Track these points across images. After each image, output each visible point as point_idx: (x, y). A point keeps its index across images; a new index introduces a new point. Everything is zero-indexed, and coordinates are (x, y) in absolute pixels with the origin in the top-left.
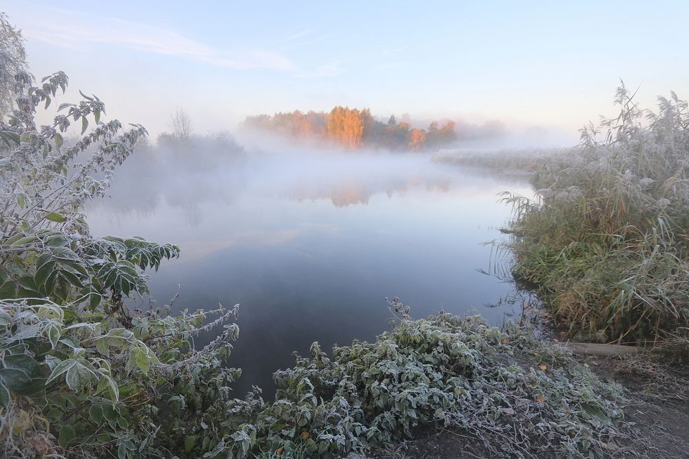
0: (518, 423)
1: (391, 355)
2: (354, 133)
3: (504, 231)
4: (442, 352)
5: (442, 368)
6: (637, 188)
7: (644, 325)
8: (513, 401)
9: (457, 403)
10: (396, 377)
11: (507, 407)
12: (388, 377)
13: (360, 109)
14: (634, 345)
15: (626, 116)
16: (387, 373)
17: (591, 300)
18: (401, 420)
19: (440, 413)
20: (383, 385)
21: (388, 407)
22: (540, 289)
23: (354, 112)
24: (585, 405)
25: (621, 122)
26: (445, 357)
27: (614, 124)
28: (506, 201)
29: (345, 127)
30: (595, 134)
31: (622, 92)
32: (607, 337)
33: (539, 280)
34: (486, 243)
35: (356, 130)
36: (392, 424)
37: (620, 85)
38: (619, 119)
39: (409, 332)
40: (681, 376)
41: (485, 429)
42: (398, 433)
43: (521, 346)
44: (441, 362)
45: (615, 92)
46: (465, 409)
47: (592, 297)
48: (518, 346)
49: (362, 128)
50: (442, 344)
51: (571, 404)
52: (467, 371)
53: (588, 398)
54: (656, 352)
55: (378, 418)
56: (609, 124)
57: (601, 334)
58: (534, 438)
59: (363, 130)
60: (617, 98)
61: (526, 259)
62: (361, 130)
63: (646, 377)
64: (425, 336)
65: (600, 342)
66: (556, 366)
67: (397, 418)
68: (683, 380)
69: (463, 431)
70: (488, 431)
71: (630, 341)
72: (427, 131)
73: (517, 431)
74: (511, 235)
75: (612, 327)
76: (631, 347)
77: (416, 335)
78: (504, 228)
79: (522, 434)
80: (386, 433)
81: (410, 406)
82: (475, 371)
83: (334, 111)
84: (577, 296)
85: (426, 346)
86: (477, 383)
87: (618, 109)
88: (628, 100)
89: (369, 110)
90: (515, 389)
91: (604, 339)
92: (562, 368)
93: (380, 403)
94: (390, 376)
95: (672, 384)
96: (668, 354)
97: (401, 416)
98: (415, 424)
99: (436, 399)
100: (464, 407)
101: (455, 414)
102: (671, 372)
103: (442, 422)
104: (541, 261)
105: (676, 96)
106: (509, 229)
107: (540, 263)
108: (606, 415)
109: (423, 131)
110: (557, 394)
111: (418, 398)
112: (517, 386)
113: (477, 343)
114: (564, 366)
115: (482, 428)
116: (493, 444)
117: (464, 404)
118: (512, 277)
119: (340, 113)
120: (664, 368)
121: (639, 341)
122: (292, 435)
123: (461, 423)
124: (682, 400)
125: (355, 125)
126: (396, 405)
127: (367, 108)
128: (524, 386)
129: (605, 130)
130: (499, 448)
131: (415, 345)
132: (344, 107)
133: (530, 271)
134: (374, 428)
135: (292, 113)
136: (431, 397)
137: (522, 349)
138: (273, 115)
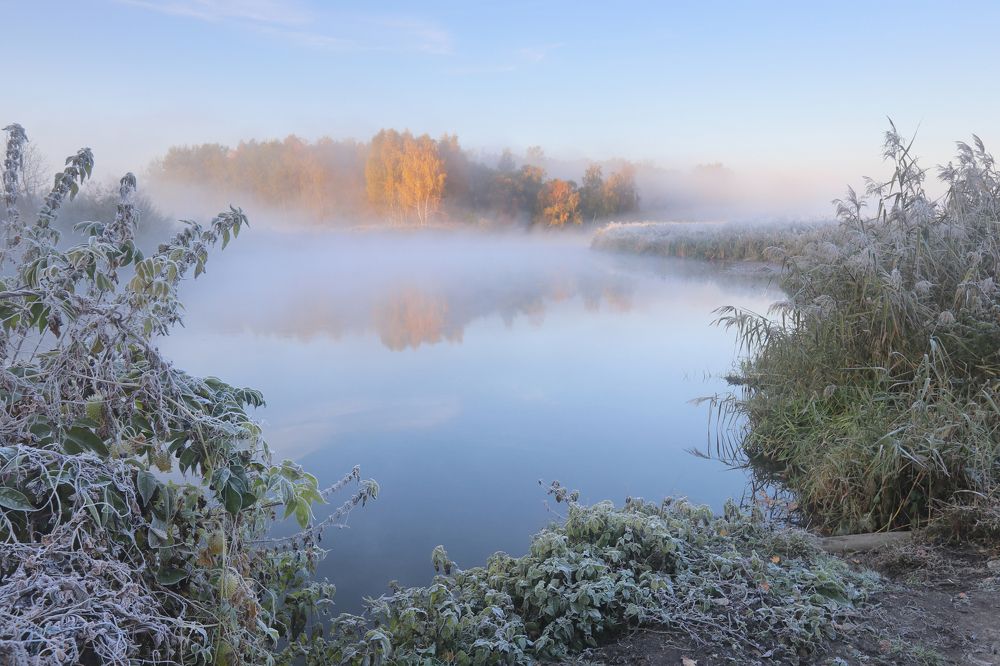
0: (733, 613)
1: (558, 552)
2: (424, 186)
3: (733, 380)
4: (631, 541)
5: (631, 563)
6: (913, 296)
7: (919, 497)
8: (727, 590)
9: (655, 599)
10: (569, 577)
11: (721, 596)
12: (556, 576)
13: (437, 136)
14: (907, 529)
15: (903, 177)
16: (556, 572)
17: (852, 471)
18: (580, 625)
19: (632, 609)
20: (550, 586)
21: (560, 613)
22: (787, 470)
23: (423, 143)
24: (820, 590)
25: (897, 188)
26: (635, 547)
27: (887, 191)
28: (725, 322)
29: (405, 175)
30: (858, 207)
31: (893, 139)
32: (875, 524)
33: (787, 455)
34: (700, 400)
35: (430, 182)
36: (568, 632)
37: (889, 128)
38: (892, 182)
39: (581, 520)
40: (958, 557)
41: (691, 621)
42: (576, 641)
43: (747, 536)
44: (631, 555)
45: (883, 139)
46: (666, 605)
47: (855, 468)
48: (743, 538)
49: (441, 177)
50: (631, 530)
51: (804, 590)
52: (668, 565)
53: (825, 579)
54: (932, 532)
55: (549, 628)
56: (879, 191)
57: (866, 520)
58: (751, 625)
59: (445, 180)
60: (887, 149)
61: (765, 422)
62: (441, 182)
63: (915, 565)
64: (606, 521)
65: (865, 531)
66: (793, 556)
67: (575, 622)
68: (959, 562)
69: (664, 627)
70: (696, 623)
71: (901, 523)
72: (581, 185)
73: (732, 620)
74: (745, 386)
75: (880, 508)
76: (905, 533)
77: (592, 521)
78: (734, 374)
79: (738, 621)
80: (561, 645)
81: (592, 605)
82: (678, 563)
83: (380, 139)
84: (835, 470)
85: (608, 537)
86: (681, 576)
87: (891, 166)
88: (903, 152)
89: (455, 138)
90: (731, 577)
91: (870, 527)
92: (800, 558)
93: (550, 610)
94: (561, 576)
95: (945, 569)
96: (945, 533)
97: (580, 620)
98: (599, 628)
99: (626, 594)
100: (663, 602)
101: (652, 609)
102: (946, 555)
103: (634, 620)
104: (790, 425)
105: (981, 143)
106: (740, 374)
107: (786, 427)
108: (846, 597)
109: (572, 184)
110: (788, 582)
111: (601, 595)
112: (734, 574)
113: (680, 529)
114: (804, 555)
115: (687, 620)
116: (701, 636)
117: (664, 599)
118: (746, 458)
119: (393, 143)
120: (939, 550)
121: (913, 522)
122: (433, 651)
123: (661, 618)
124: (953, 585)
125: (427, 170)
126: (572, 607)
127: (450, 134)
128: (743, 573)
129: (874, 200)
130: (709, 639)
131: (591, 537)
132: (401, 131)
133: (773, 442)
134: (544, 638)
135: (282, 140)
136: (619, 593)
137: (748, 540)
138: (234, 146)
